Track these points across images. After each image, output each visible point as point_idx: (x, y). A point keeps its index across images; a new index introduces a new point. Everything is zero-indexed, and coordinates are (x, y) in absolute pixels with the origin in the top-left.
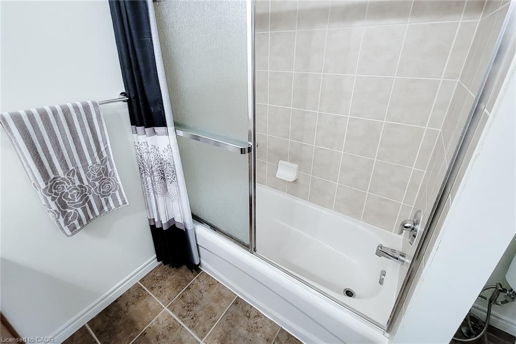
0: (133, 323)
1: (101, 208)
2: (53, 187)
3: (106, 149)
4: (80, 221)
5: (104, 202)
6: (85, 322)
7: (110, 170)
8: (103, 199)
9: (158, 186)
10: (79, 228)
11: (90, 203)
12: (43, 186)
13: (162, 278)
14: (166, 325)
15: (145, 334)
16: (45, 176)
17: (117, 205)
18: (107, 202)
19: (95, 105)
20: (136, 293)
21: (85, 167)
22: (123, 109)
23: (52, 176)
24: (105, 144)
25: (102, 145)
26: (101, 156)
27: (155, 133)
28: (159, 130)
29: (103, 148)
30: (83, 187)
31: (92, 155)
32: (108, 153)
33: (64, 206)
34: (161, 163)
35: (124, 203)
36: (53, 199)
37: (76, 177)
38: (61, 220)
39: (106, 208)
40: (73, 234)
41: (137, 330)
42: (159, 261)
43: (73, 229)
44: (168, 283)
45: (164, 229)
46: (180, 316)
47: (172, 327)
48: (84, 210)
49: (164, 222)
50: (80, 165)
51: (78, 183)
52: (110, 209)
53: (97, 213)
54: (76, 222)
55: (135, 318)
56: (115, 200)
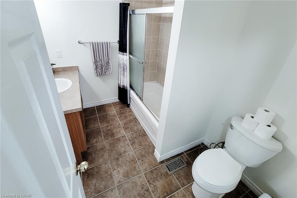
0: (105, 111)
1: (105, 73)
2: (96, 62)
3: (110, 56)
4: (99, 73)
5: (106, 71)
6: (95, 106)
7: (110, 62)
8: (106, 70)
9: (122, 72)
10: (99, 75)
11: (103, 70)
12: (94, 61)
13: (118, 105)
14: (113, 114)
15: (107, 114)
16: (95, 59)
17: (109, 73)
18: (107, 71)
19: (109, 43)
20: (109, 105)
21: (104, 59)
22: (117, 45)
23: (96, 59)
24: (110, 54)
25: (109, 54)
26: (108, 58)
27: (124, 55)
28: (125, 53)
29: (109, 56)
30: (102, 65)
31: (106, 57)
32: (110, 57)
33: (97, 68)
34: (124, 65)
35: (111, 74)
36: (95, 65)
37: (101, 61)
38: (96, 71)
39: (106, 73)
40: (97, 76)
41: (106, 113)
42: (119, 99)
43: (97, 75)
44: (119, 106)
45: (121, 87)
46: (117, 114)
47: (114, 116)
48: (101, 71)
49: (122, 85)
50: (103, 59)
51: (101, 63)
52: (107, 74)
53: (104, 74)
54: (98, 73)
55: (106, 110)
56: (109, 72)
